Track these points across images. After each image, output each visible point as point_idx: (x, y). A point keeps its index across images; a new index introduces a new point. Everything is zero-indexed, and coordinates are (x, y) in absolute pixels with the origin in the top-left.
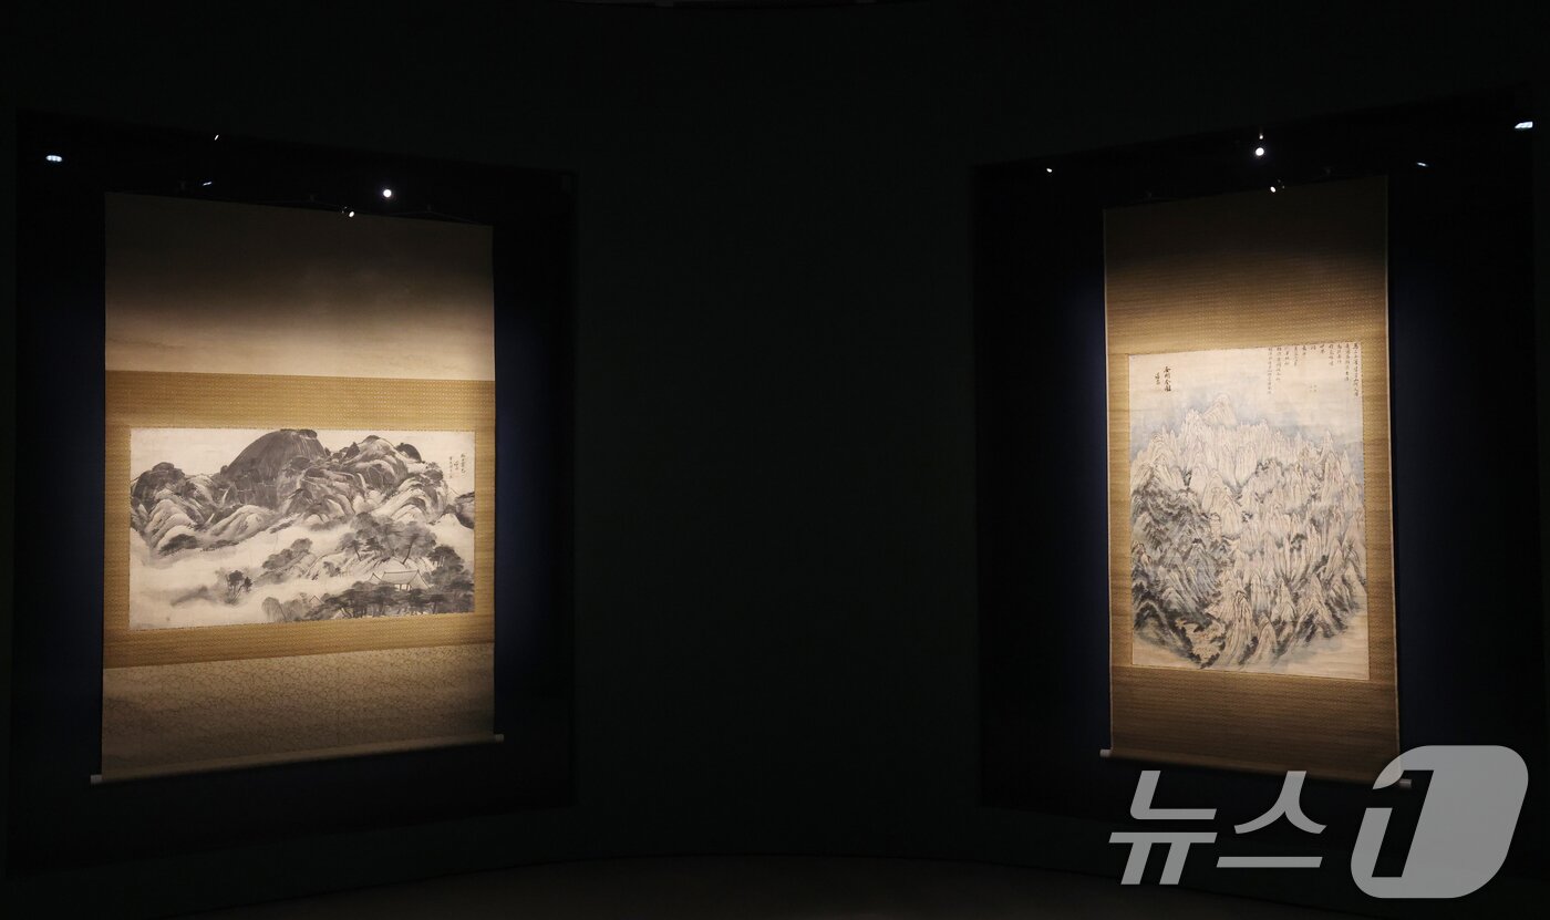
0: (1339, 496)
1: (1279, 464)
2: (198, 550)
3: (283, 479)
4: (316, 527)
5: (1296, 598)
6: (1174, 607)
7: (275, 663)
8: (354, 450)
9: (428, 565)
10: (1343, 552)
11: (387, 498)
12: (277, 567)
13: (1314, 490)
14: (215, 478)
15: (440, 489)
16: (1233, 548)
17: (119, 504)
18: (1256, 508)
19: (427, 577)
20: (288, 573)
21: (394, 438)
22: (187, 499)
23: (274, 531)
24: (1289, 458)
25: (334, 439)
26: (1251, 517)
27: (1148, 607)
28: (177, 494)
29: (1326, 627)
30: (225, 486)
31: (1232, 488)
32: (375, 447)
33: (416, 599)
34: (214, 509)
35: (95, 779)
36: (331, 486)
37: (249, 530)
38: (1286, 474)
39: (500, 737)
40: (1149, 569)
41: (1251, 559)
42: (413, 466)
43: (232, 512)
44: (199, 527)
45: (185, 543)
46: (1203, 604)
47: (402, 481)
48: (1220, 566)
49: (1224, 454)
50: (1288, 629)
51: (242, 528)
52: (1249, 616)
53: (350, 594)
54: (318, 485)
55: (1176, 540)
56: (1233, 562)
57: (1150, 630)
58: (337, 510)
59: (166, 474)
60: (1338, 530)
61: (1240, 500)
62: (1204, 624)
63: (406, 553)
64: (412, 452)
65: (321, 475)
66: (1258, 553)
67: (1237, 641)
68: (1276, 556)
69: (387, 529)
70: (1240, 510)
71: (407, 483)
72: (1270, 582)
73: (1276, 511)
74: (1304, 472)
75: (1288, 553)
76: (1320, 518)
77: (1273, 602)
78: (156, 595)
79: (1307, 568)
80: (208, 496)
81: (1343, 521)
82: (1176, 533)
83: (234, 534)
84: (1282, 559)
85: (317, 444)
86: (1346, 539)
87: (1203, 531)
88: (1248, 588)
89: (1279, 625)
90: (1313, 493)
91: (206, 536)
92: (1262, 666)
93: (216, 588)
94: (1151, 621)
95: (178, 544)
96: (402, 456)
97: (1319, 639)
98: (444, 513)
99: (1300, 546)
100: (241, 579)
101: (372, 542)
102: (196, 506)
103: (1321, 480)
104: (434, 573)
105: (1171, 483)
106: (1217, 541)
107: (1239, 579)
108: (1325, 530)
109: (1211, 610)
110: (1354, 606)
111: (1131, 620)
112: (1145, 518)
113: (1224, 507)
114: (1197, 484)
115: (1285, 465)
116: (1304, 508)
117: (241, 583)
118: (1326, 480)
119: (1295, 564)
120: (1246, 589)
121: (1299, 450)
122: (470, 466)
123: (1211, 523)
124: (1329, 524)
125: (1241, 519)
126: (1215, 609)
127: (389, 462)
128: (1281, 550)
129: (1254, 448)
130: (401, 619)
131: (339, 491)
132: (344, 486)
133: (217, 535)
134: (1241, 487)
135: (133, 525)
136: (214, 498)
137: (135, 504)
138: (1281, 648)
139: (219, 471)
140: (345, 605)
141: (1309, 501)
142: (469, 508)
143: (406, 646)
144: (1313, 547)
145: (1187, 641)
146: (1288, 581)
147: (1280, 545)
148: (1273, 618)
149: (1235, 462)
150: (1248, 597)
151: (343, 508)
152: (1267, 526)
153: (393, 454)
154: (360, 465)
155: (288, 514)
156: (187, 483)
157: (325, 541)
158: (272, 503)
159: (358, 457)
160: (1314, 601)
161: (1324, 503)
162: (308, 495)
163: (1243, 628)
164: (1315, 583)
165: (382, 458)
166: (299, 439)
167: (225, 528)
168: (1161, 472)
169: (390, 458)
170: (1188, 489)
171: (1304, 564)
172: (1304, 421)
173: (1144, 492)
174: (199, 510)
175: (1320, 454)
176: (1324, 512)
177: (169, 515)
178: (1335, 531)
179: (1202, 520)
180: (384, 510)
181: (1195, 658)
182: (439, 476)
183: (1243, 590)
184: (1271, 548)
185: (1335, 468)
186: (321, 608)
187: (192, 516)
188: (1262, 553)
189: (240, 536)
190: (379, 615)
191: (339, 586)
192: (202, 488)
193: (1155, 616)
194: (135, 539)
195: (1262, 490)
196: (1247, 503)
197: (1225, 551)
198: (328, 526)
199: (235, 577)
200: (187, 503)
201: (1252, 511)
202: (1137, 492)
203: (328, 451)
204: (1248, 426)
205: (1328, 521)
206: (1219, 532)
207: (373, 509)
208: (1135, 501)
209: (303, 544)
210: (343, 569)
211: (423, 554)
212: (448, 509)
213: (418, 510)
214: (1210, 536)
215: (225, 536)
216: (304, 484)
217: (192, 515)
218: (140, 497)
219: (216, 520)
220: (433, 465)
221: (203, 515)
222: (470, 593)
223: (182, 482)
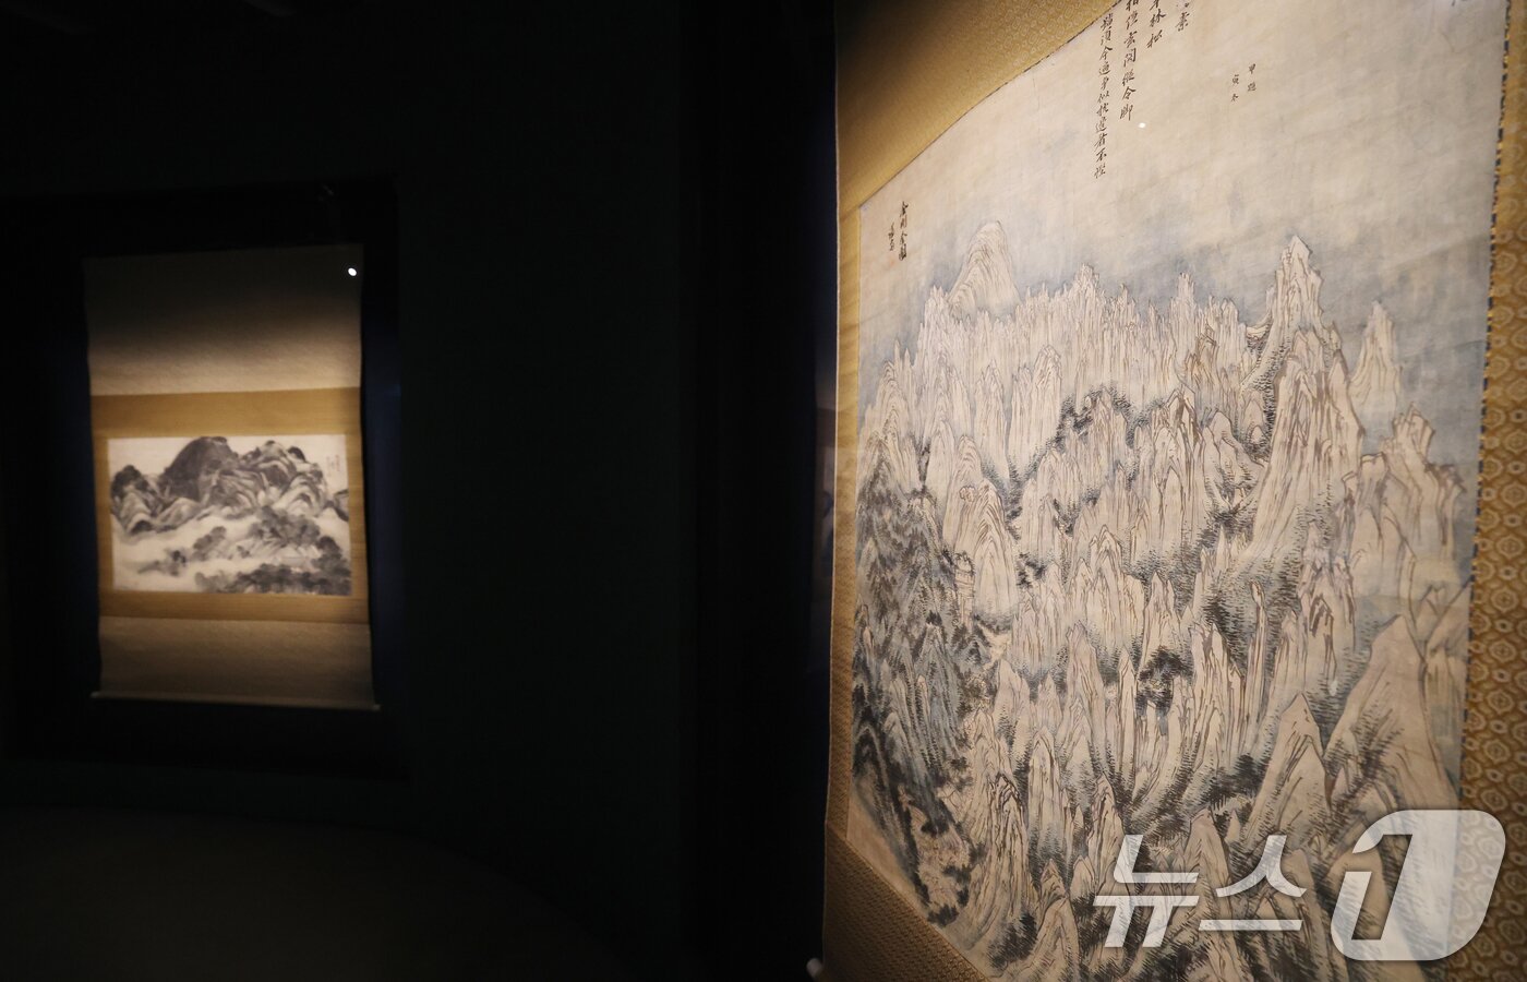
0: (1332, 525)
1: (1122, 405)
2: (152, 532)
3: (203, 478)
4: (230, 517)
6: (898, 756)
7: (207, 624)
8: (257, 453)
9: (315, 553)
10: (1331, 767)
11: (283, 494)
12: (204, 547)
13: (1228, 491)
14: (162, 476)
15: (321, 487)
16: (996, 653)
17: (104, 497)
18: (1050, 546)
19: (315, 562)
20: (210, 554)
21: (285, 441)
22: (144, 493)
23: (199, 519)
24: (1154, 380)
25: (242, 444)
26: (1040, 572)
27: (868, 740)
28: (138, 489)
31: (998, 484)
32: (273, 451)
33: (307, 581)
34: (161, 500)
35: (95, 694)
36: (240, 484)
37: (184, 518)
38: (1141, 436)
39: (377, 707)
40: (872, 661)
41: (1033, 697)
42: (301, 466)
43: (172, 503)
44: (153, 515)
45: (144, 526)
46: (937, 775)
47: (293, 479)
48: (968, 693)
49: (987, 394)
51: (179, 516)
52: (1020, 849)
53: (258, 573)
54: (229, 482)
55: (906, 609)
56: (993, 692)
57: (869, 788)
58: (244, 504)
59: (130, 474)
60: (1315, 665)
61: (1015, 523)
62: (937, 821)
63: (298, 541)
64: (298, 453)
65: (232, 474)
66: (1050, 681)
67: (992, 903)
68: (1099, 706)
69: (283, 520)
70: (1014, 550)
71: (297, 481)
72: (1075, 779)
73: (1106, 564)
74: (1197, 427)
75: (1129, 706)
76: (1249, 609)
77: (1080, 841)
78: (129, 565)
79: (1184, 779)
80: (157, 490)
81: (1342, 636)
82: (906, 592)
83: (174, 520)
84: (1112, 720)
85: (227, 448)
86: (1350, 716)
87: (943, 596)
88: (1023, 771)
90: (1224, 505)
91: (156, 522)
93: (166, 562)
94: (870, 769)
95: (142, 527)
96: (292, 458)
98: (325, 507)
99: (1168, 696)
100: (180, 556)
101: (273, 531)
102: (151, 498)
103: (1257, 452)
104: (320, 559)
105: (903, 473)
106: (964, 630)
107: (1003, 743)
108: (1256, 654)
109: (948, 796)
111: (850, 753)
112: (870, 550)
113: (982, 538)
114: (939, 474)
115: (1138, 406)
116: (1189, 561)
117: (180, 560)
118: (1277, 456)
119: (1148, 751)
120: (1017, 774)
121: (1186, 342)
122: (344, 465)
123: (958, 577)
124: (1276, 637)
125: (1014, 579)
126: (955, 798)
127: (283, 462)
128: (1112, 693)
129: (1057, 365)
130: (294, 594)
131: (247, 487)
132: (250, 483)
133: (164, 521)
134: (1019, 484)
135: (113, 512)
136: (161, 492)
137: (113, 496)
139: (162, 471)
140: (254, 582)
141: (1208, 538)
142: (344, 504)
143: (299, 620)
144: (1213, 714)
145: (912, 845)
146: (1123, 800)
147: (1110, 676)
148: (1077, 891)
149: (1009, 413)
150: (1022, 801)
151: (250, 500)
152: (1078, 609)
153: (285, 456)
154: (263, 466)
155: (207, 506)
156: (144, 480)
157: (237, 529)
158: (195, 495)
159: (261, 459)
161: (1261, 551)
162: (221, 490)
163: (1005, 875)
165: (278, 459)
166: (213, 444)
167: (168, 515)
168: (893, 449)
169: (283, 459)
170: (924, 489)
171: (1172, 763)
172: (1209, 227)
173: (870, 494)
174: (153, 501)
175: (1257, 345)
176: (1264, 584)
177: (133, 504)
179: (943, 568)
180: (280, 505)
182: (319, 475)
183: (1009, 772)
184: (1083, 675)
185: (1324, 394)
186: (236, 583)
187: (148, 506)
188: (1062, 686)
189: (178, 522)
190: (278, 592)
191: (249, 565)
192: (153, 485)
193: (876, 764)
194: (116, 524)
195: (1070, 494)
196: (1033, 529)
197: (979, 660)
198: (239, 517)
199: (176, 555)
200: (144, 496)
201: (1042, 556)
203: (236, 455)
204: (1044, 297)
205: (1275, 625)
206: (969, 606)
207: (273, 503)
209: (219, 531)
210: (252, 552)
211: (311, 543)
212: (328, 504)
213: (305, 505)
214: (954, 612)
215: (169, 522)
216: (218, 482)
217: (146, 503)
218: (116, 491)
219: (163, 510)
220: (315, 465)
221: (154, 505)
222: (348, 579)
223: (140, 480)
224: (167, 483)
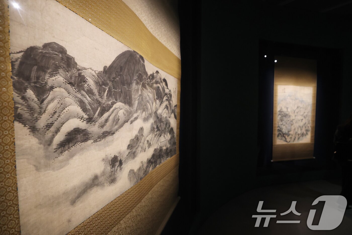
0: (308, 113)
2: (90, 142)
3: (134, 85)
4: (145, 119)
5: (301, 130)
6: (284, 133)
8: (153, 76)
9: (169, 137)
10: (308, 122)
11: (161, 104)
13: (305, 111)
14: (100, 74)
15: (171, 102)
16: (293, 121)
20: (137, 151)
21: (162, 74)
22: (79, 91)
23: (131, 122)
24: (301, 106)
27: (280, 133)
28: (70, 83)
29: (305, 134)
30: (106, 84)
32: (158, 77)
33: (167, 152)
34: (99, 103)
36: (148, 95)
37: (121, 121)
38: (301, 108)
40: (280, 126)
41: (296, 123)
42: (166, 90)
43: (111, 107)
44: (90, 120)
45: (79, 137)
46: (289, 132)
47: (164, 97)
48: (292, 125)
50: (300, 135)
51: (116, 121)
52: (295, 133)
54: (145, 93)
55: (285, 120)
57: (280, 137)
58: (149, 110)
62: (288, 135)
65: (146, 87)
67: (293, 138)
68: (299, 123)
69: (161, 120)
72: (298, 127)
73: (299, 115)
74: (303, 108)
76: (305, 116)
77: (298, 131)
80: (96, 91)
82: (285, 119)
83: (112, 126)
85: (145, 67)
86: (309, 120)
89: (299, 134)
91: (94, 129)
92: (296, 142)
93: (103, 173)
94: (280, 136)
96: (164, 84)
97: (304, 136)
99: (302, 121)
100: (117, 161)
102: (87, 99)
104: (170, 140)
105: (284, 110)
106: (291, 120)
107: (294, 127)
109: (290, 133)
110: (309, 131)
111: (276, 136)
112: (280, 116)
113: (293, 114)
114: (289, 110)
116: (303, 114)
117: (117, 164)
121: (303, 104)
123: (291, 117)
125: (295, 116)
132: (151, 96)
133: (102, 126)
134: (295, 111)
135: (21, 117)
136: (100, 93)
138: (299, 139)
139: (102, 69)
142: (176, 111)
144: (304, 121)
145: (286, 139)
146: (300, 127)
147: (299, 121)
149: (294, 106)
152: (298, 118)
153: (162, 82)
154: (155, 85)
155: (137, 110)
156: (80, 75)
159: (154, 81)
160: (304, 131)
161: (306, 114)
162: (142, 99)
163: (294, 135)
164: (304, 127)
167: (107, 120)
168: (283, 108)
169: (161, 84)
170: (287, 111)
171: (302, 124)
172: (304, 100)
173: (280, 111)
174: (90, 104)
175: (306, 105)
177: (63, 106)
178: (307, 118)
179: (289, 117)
180: (160, 111)
181: (287, 141)
182: (171, 96)
183: (294, 129)
185: (308, 108)
186: (147, 168)
187: (85, 110)
189: (116, 127)
192: (91, 83)
193: (281, 134)
195: (297, 111)
196: (296, 114)
199: (114, 161)
200: (79, 96)
202: (279, 111)
203: (147, 74)
204: (296, 100)
207: (157, 110)
208: (278, 113)
209: (142, 130)
210: (151, 143)
212: (173, 111)
213: (167, 111)
215: (106, 128)
218: (28, 79)
219: (101, 114)
220: (170, 91)
221: (92, 109)
222: (175, 146)
223: (76, 73)
224: (105, 84)
